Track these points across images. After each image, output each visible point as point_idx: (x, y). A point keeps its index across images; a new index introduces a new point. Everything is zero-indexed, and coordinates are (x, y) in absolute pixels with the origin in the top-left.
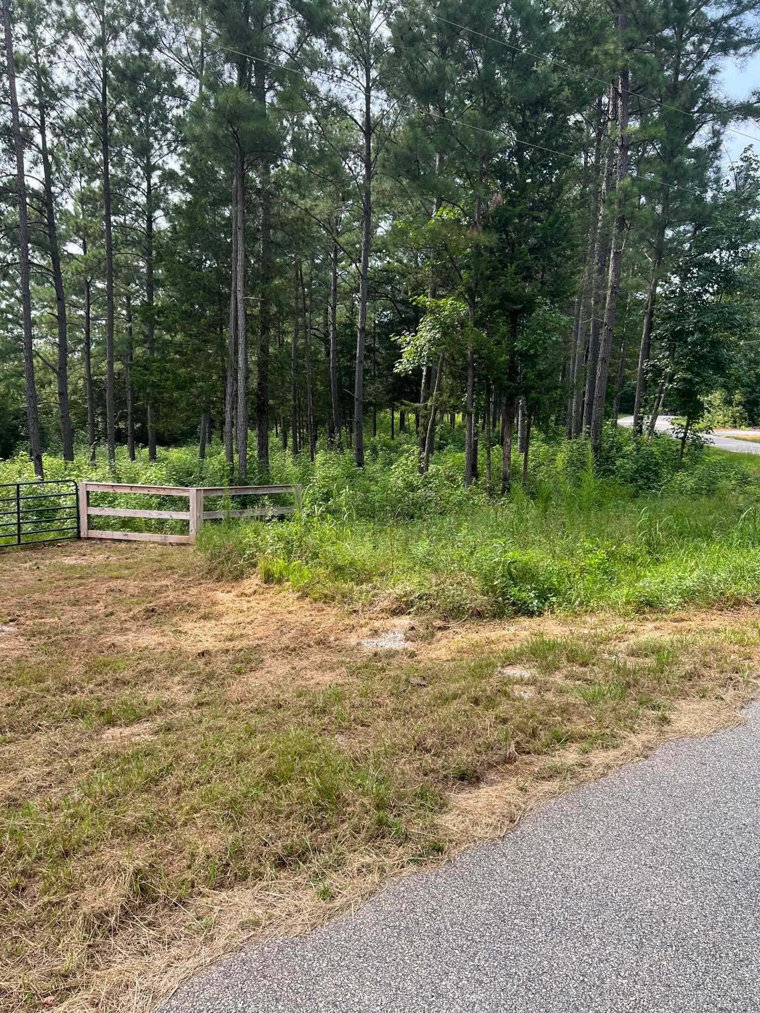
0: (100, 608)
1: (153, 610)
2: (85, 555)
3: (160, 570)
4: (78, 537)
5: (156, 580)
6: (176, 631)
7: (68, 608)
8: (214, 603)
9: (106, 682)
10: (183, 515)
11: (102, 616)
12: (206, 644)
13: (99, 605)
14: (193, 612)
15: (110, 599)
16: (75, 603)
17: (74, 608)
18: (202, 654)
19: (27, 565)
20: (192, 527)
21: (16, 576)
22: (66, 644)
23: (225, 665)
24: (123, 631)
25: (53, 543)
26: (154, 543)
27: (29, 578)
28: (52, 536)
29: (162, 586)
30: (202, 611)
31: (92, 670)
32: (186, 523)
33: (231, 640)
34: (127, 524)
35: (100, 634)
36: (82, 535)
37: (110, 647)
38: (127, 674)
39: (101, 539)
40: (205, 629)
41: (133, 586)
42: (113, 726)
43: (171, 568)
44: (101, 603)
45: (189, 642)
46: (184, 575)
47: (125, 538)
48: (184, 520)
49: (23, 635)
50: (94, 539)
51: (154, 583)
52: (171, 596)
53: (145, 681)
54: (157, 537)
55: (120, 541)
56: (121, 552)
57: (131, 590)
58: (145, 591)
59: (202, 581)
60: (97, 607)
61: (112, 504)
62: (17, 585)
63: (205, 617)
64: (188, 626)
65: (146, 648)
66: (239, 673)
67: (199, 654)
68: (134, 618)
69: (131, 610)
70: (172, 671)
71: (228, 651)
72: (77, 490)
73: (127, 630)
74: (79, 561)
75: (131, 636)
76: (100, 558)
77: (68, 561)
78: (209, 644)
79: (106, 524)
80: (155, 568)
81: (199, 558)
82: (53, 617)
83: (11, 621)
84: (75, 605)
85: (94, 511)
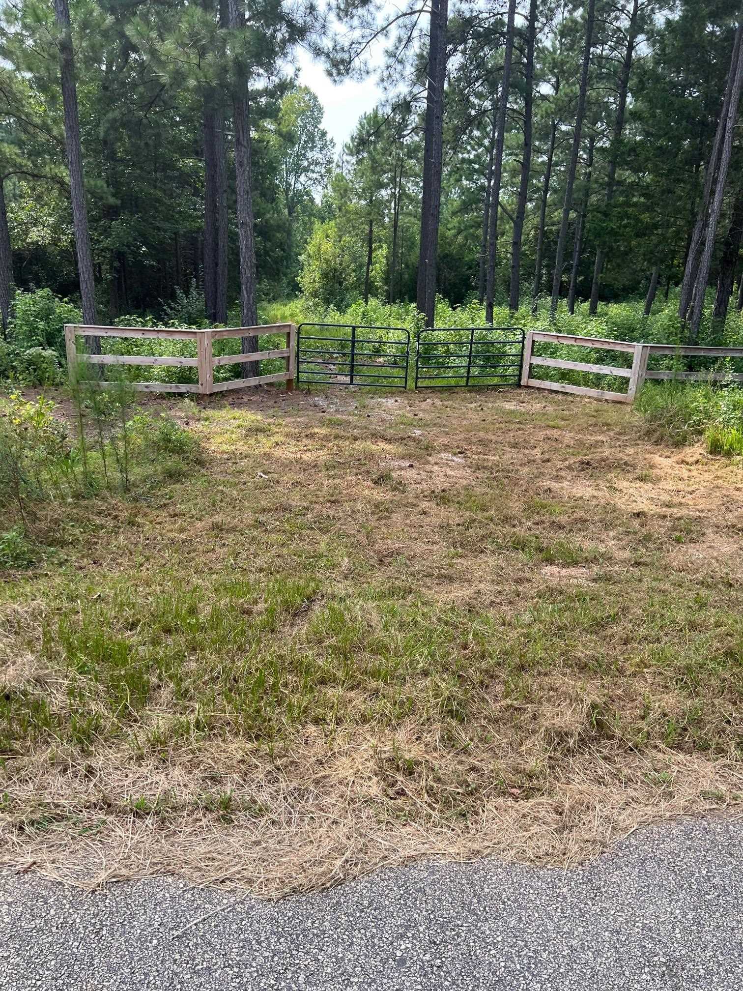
0: (537, 453)
1: (588, 463)
2: (523, 402)
3: (596, 425)
4: (519, 385)
5: (591, 435)
6: (611, 487)
7: (509, 449)
8: (652, 467)
9: (543, 522)
10: (623, 372)
11: (539, 461)
12: (642, 506)
13: (536, 450)
14: (629, 472)
15: (546, 447)
16: (515, 446)
17: (513, 450)
18: (638, 515)
19: (473, 405)
20: (632, 386)
21: (464, 413)
22: (506, 481)
23: (662, 530)
24: (558, 478)
25: (495, 387)
26: (590, 397)
27: (475, 418)
28: (495, 381)
29: (597, 442)
30: (639, 472)
31: (531, 509)
32: (626, 381)
33: (667, 506)
34: (565, 376)
35: (536, 477)
36: (523, 383)
37: (546, 491)
38: (563, 519)
39: (539, 389)
40: (641, 490)
41: (568, 437)
42: (551, 564)
43: (607, 425)
44: (538, 449)
45: (624, 500)
46: (620, 434)
47: (562, 390)
48: (624, 378)
49: (469, 467)
50: (533, 388)
51: (589, 437)
52: (607, 452)
53: (580, 530)
54: (594, 392)
55: (557, 392)
56: (557, 403)
57: (567, 441)
58: (580, 443)
59: (639, 442)
60: (534, 452)
61: (553, 355)
62: (464, 423)
63: (642, 479)
64: (623, 484)
65: (581, 498)
66: (678, 541)
67: (634, 514)
68: (569, 468)
69: (566, 460)
70: (607, 526)
71: (665, 517)
72: (524, 338)
73: (562, 478)
74: (518, 407)
75: (566, 484)
76: (537, 406)
77: (509, 406)
78: (643, 505)
79: (545, 374)
80: (590, 423)
81: (638, 419)
82: (494, 455)
83: (460, 453)
84: (514, 447)
85: (536, 361)
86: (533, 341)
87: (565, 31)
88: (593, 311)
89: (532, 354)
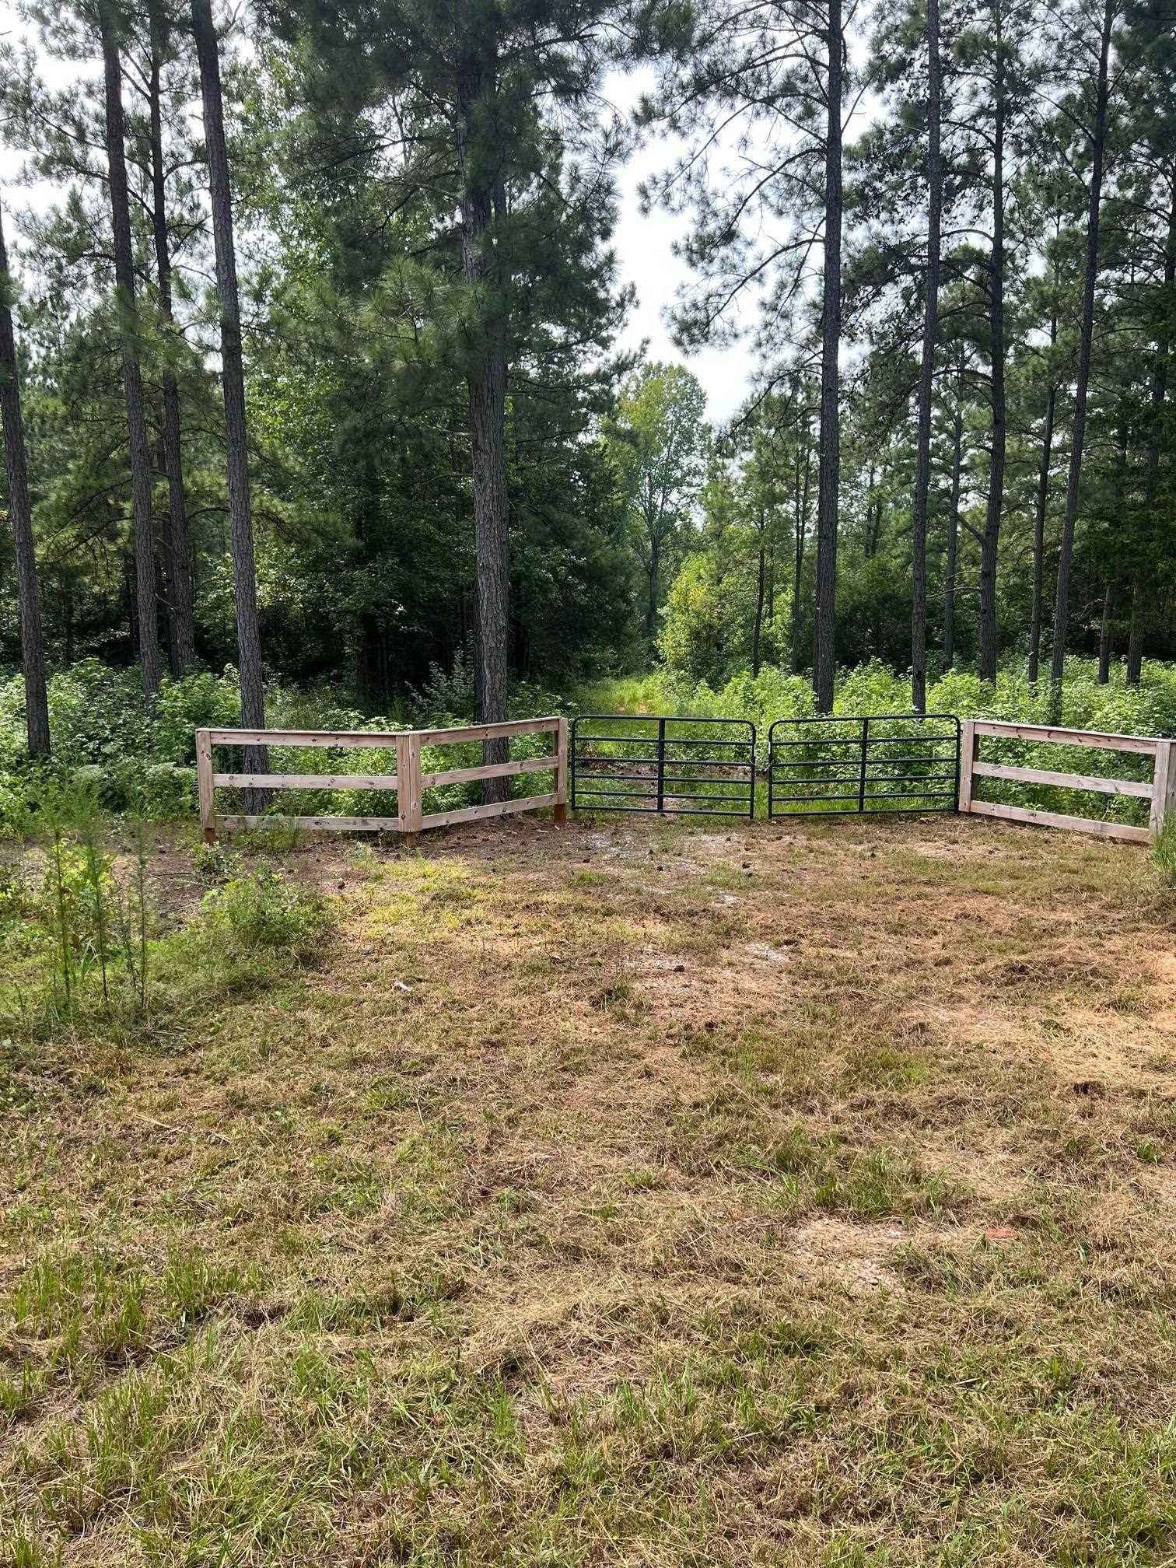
0: (933, 947)
1: (1022, 970)
2: (956, 842)
3: (1067, 889)
4: (954, 811)
5: (1053, 909)
6: (1050, 1022)
7: (884, 936)
8: (1150, 979)
9: (871, 1103)
10: (1139, 790)
11: (930, 963)
12: (1103, 1066)
13: (936, 939)
14: (1097, 989)
15: (958, 932)
16: (897, 929)
17: (893, 939)
18: (1084, 1089)
19: (859, 848)
20: (1157, 811)
21: (834, 865)
22: (846, 1004)
23: (1119, 1130)
24: (954, 1000)
25: (913, 815)
26: (1081, 833)
27: (850, 871)
28: (915, 803)
29: (1059, 923)
30: (1120, 990)
31: (860, 1070)
33: (1159, 1069)
34: (1042, 796)
35: (911, 997)
36: (961, 807)
37: (915, 1029)
38: (916, 1097)
39: (991, 818)
40: (1110, 1031)
41: (1004, 914)
43: (1093, 889)
44: (940, 938)
45: (1070, 1052)
46: (1110, 907)
47: (1032, 820)
49: (790, 972)
50: (978, 815)
51: (1045, 914)
52: (1068, 946)
53: (946, 1122)
54: (1088, 825)
55: (1023, 824)
56: (1018, 844)
57: (1001, 921)
58: (1024, 927)
59: (1143, 924)
60: (930, 943)
62: (829, 881)
63: (1120, 1006)
64: (1078, 1017)
65: (980, 1047)
67: (1076, 1087)
68: (982, 979)
69: (983, 960)
70: (1006, 1113)
71: (1142, 1094)
72: (959, 731)
73: (961, 999)
74: (943, 852)
75: (964, 1013)
76: (977, 850)
77: (924, 850)
78: (1109, 1068)
79: (1002, 793)
80: (1059, 884)
81: (1148, 876)
82: (851, 948)
83: (787, 943)
84: (896, 933)
85: (985, 769)
86: (976, 737)
87: (1056, 252)
88: (1134, 678)
89: (975, 758)
